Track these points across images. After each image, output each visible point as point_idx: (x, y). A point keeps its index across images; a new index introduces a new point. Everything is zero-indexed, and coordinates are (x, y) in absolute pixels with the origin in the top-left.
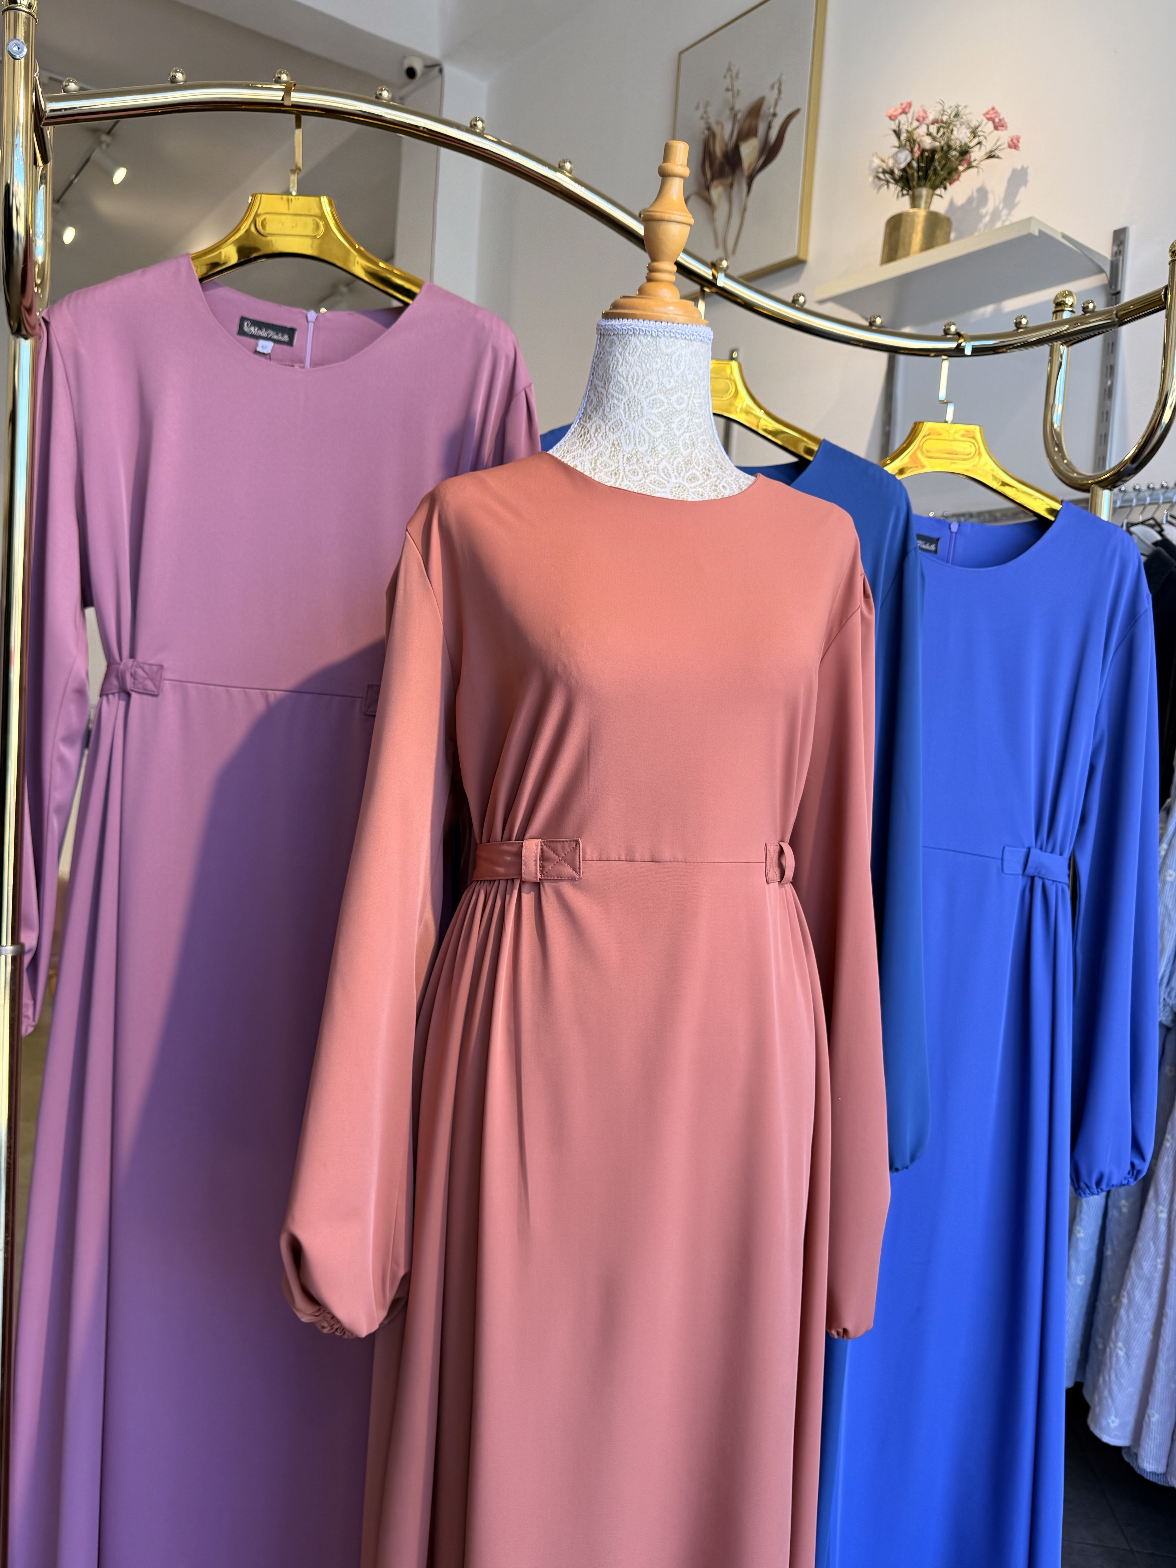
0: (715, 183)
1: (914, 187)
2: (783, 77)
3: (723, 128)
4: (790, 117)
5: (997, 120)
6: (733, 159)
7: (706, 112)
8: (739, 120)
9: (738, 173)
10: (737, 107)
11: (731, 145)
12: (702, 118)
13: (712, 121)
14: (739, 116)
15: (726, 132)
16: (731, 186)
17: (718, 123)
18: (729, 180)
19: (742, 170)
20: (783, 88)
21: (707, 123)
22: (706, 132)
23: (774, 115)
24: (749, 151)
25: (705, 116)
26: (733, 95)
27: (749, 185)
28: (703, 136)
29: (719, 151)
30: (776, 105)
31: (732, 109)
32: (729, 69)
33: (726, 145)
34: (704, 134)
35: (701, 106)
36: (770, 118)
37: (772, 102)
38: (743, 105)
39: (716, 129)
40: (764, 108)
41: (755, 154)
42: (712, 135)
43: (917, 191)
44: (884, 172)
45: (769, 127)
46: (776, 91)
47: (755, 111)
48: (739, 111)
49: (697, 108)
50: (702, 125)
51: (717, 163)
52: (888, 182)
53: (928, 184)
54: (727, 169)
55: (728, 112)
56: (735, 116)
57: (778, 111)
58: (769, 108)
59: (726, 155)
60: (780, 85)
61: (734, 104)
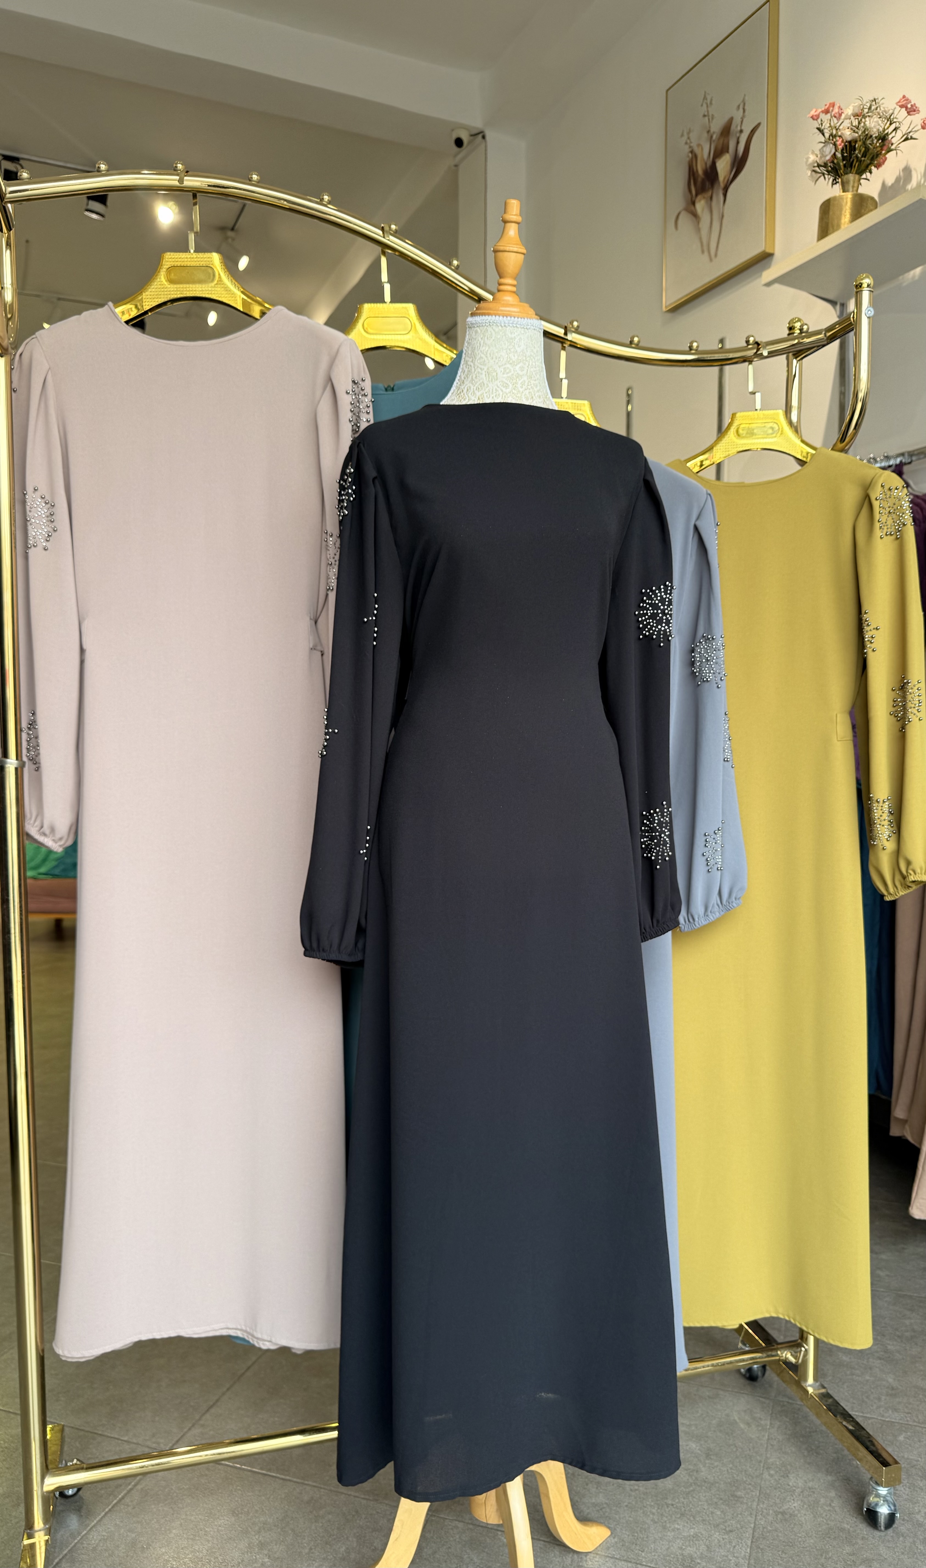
0: (699, 197)
1: (842, 175)
2: (746, 98)
3: (702, 149)
4: (753, 132)
5: (909, 106)
6: (711, 174)
7: (689, 138)
8: (714, 141)
9: (716, 187)
10: (712, 131)
11: (709, 163)
12: (686, 143)
13: (694, 145)
14: (714, 137)
15: (705, 152)
16: (711, 198)
17: (699, 145)
18: (710, 193)
19: (719, 183)
20: (746, 107)
21: (690, 147)
22: (690, 155)
23: (741, 131)
24: (723, 165)
25: (688, 141)
26: (709, 119)
27: (725, 195)
28: (688, 159)
29: (700, 170)
30: (742, 122)
31: (708, 132)
32: (705, 98)
33: (706, 164)
34: (688, 156)
35: (685, 134)
36: (738, 135)
37: (739, 120)
38: (716, 127)
39: (697, 150)
40: (733, 127)
41: (728, 167)
42: (695, 156)
43: (845, 177)
44: (819, 166)
45: (738, 143)
46: (741, 110)
47: (726, 131)
48: (714, 133)
49: (682, 135)
50: (687, 149)
51: (700, 180)
52: (824, 174)
53: (854, 170)
54: (708, 184)
55: (705, 135)
56: (712, 137)
57: (743, 128)
58: (737, 126)
59: (706, 172)
60: (744, 104)
61: (710, 127)
